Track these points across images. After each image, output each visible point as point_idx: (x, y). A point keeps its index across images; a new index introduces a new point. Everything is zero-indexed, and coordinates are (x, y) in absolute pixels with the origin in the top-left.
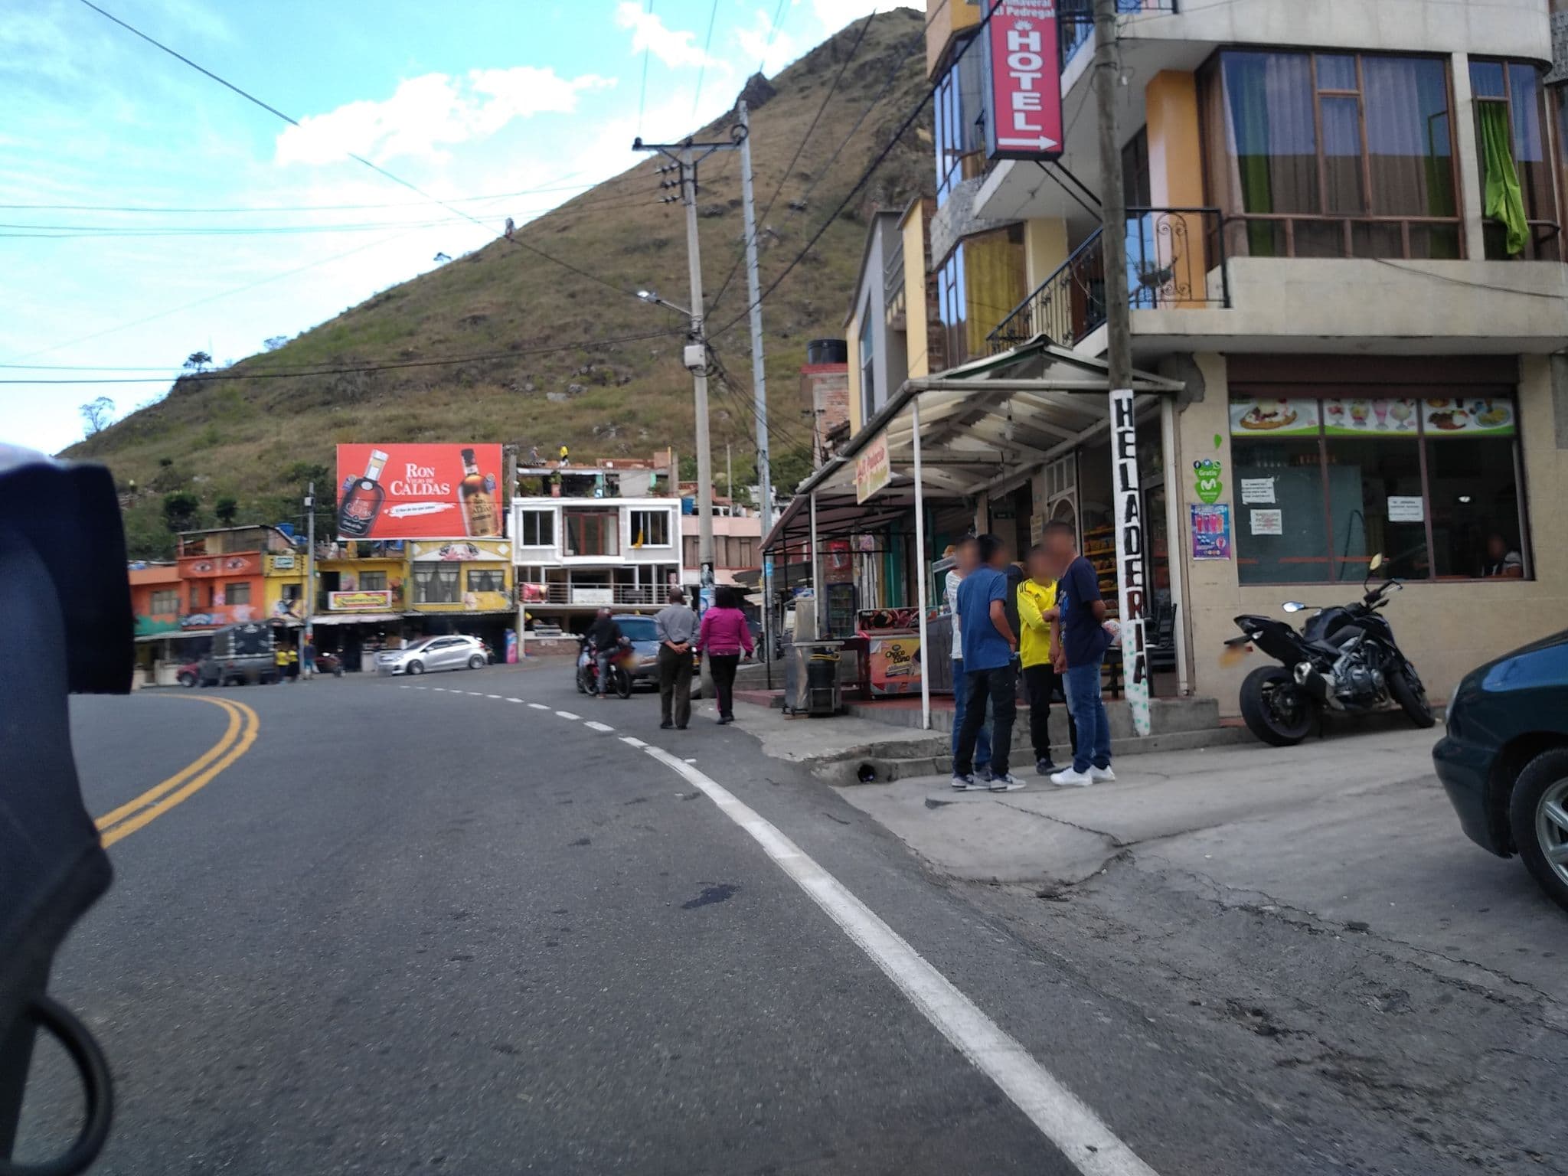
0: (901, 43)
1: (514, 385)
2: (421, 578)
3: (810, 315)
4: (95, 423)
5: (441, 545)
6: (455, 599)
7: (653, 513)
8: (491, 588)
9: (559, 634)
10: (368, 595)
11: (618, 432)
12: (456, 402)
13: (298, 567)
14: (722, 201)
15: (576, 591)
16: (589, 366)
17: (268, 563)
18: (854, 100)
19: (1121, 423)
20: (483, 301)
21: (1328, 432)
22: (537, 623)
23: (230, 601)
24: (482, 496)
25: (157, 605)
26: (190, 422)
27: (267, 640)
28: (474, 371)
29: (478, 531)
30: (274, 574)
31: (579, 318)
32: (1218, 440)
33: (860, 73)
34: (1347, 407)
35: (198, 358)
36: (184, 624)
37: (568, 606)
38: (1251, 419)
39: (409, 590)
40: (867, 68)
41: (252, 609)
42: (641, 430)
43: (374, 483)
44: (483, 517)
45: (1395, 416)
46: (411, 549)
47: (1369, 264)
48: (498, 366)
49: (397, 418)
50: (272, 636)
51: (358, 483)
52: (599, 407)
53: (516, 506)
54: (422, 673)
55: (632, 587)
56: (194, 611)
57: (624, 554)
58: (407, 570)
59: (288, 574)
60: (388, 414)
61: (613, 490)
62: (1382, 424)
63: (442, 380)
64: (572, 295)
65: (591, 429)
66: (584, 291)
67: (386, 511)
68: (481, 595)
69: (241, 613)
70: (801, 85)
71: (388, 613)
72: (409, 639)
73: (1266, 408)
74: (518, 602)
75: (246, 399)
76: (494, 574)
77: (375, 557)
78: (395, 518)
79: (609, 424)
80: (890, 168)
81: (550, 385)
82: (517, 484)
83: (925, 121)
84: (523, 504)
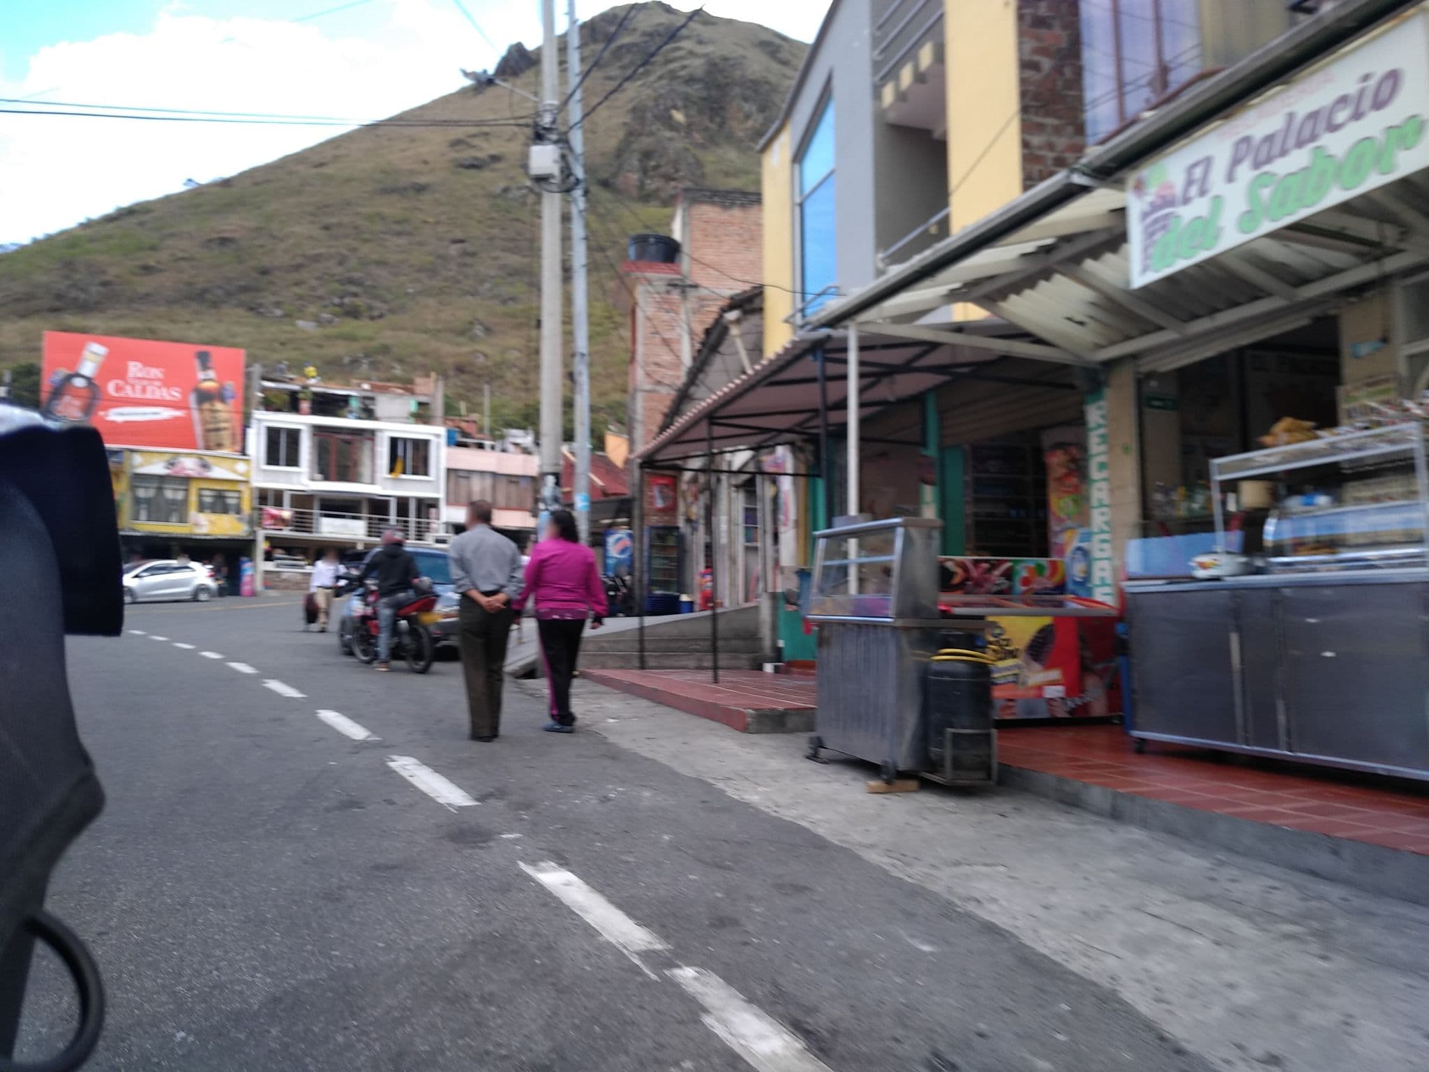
0: (657, 31)
1: (261, 310)
2: (142, 493)
5: (167, 457)
6: (183, 519)
7: (413, 440)
8: (225, 510)
9: (301, 567)
11: (371, 364)
14: (481, 155)
15: (325, 521)
16: (342, 298)
18: (610, 78)
20: (231, 224)
22: (278, 553)
24: (219, 406)
28: (220, 292)
29: (212, 444)
31: (333, 250)
33: (617, 54)
37: (315, 536)
39: (127, 505)
40: (624, 50)
42: (395, 365)
43: (89, 380)
44: (218, 430)
46: (130, 459)
48: (244, 289)
51: (69, 378)
52: (351, 338)
53: (259, 420)
55: (387, 520)
57: (379, 483)
58: (124, 484)
61: (369, 413)
63: (185, 298)
64: (326, 228)
65: (342, 359)
66: (340, 225)
67: (103, 413)
68: (214, 517)
74: (256, 529)
76: (229, 494)
78: (113, 422)
79: (361, 355)
80: (645, 142)
81: (300, 312)
82: (260, 395)
83: (680, 103)
84: (267, 419)
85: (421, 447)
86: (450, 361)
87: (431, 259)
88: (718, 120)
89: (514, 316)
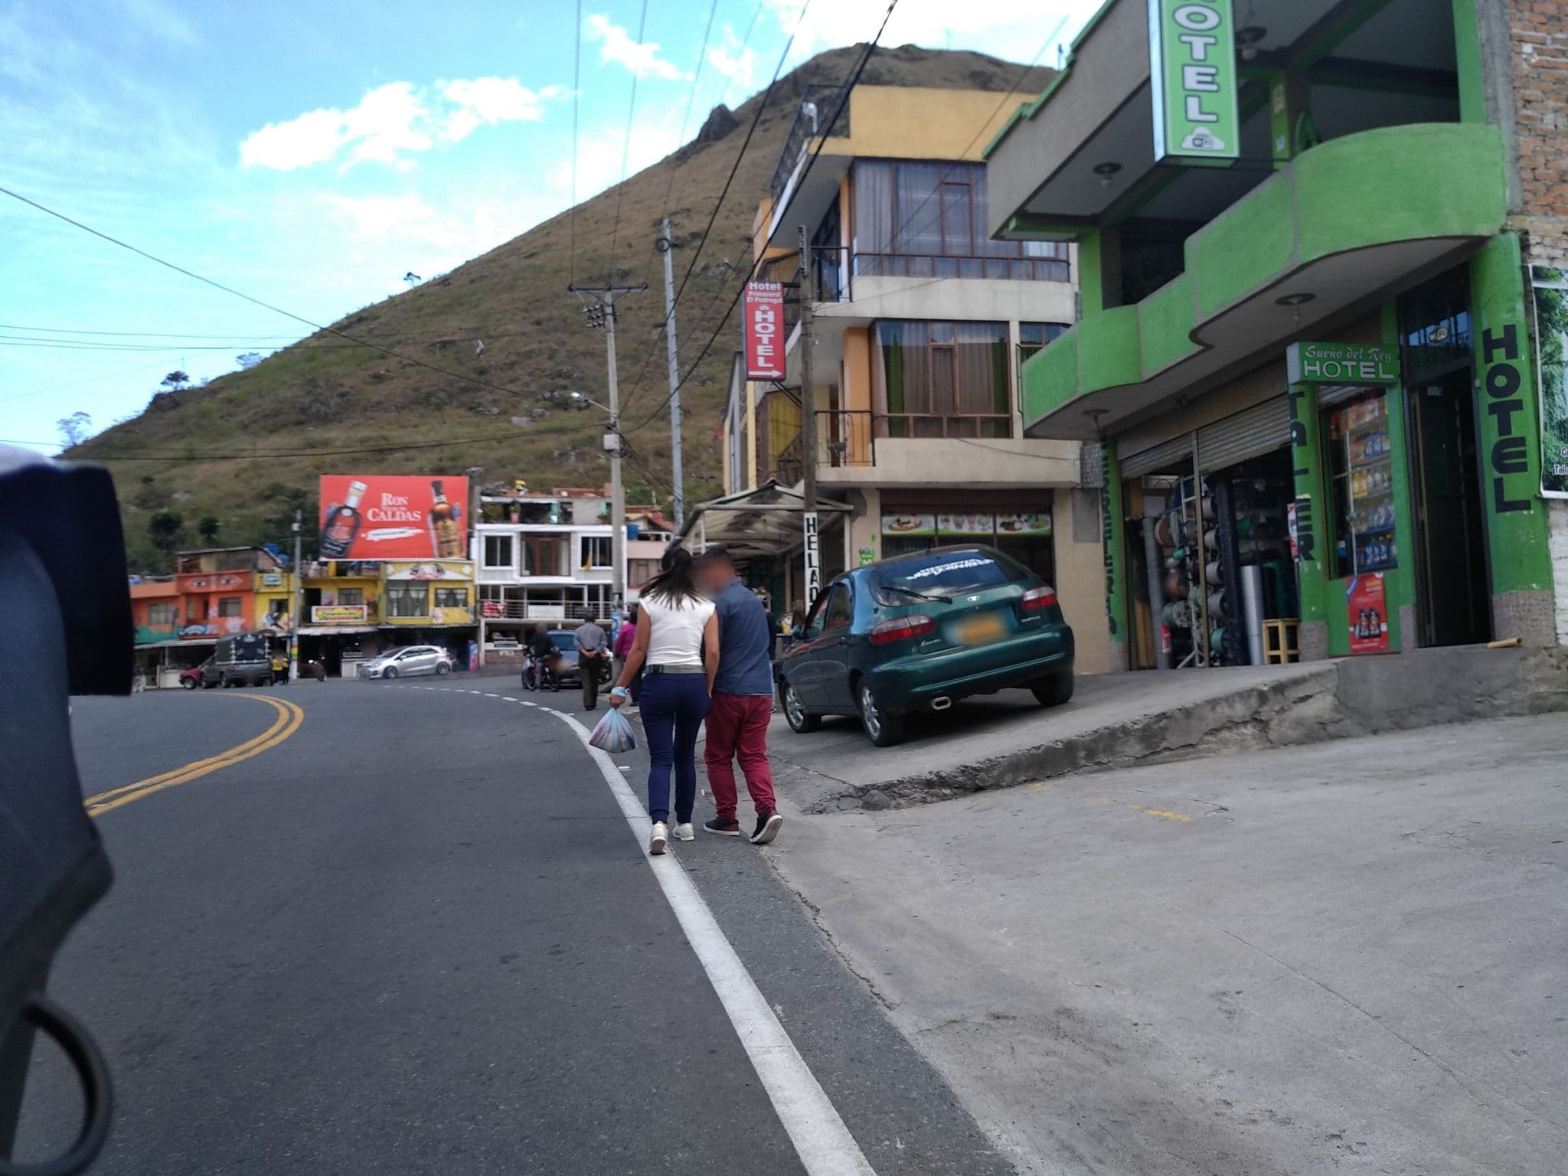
1: (481, 409)
2: (393, 595)
4: (72, 438)
5: (411, 566)
6: (424, 614)
7: (601, 539)
8: (456, 604)
9: (516, 646)
10: (347, 609)
11: (578, 456)
12: (425, 424)
13: (285, 583)
14: (683, 233)
15: (531, 608)
16: (552, 392)
17: (259, 581)
19: (809, 531)
20: (453, 326)
21: (940, 533)
22: (496, 636)
23: (223, 613)
24: (449, 522)
25: (154, 615)
26: (167, 439)
27: (264, 648)
28: (442, 395)
29: (445, 553)
30: (263, 590)
31: (544, 345)
32: (873, 537)
34: (951, 518)
35: (176, 377)
36: (181, 633)
37: (524, 620)
38: (895, 525)
39: (383, 605)
41: (243, 621)
42: (600, 455)
43: (353, 510)
44: (449, 541)
45: (979, 523)
46: (386, 569)
47: (955, 441)
48: (465, 390)
49: (369, 439)
50: (267, 645)
51: (339, 510)
52: (561, 431)
53: (480, 531)
54: (396, 677)
55: (581, 604)
56: (190, 622)
57: (575, 574)
58: (380, 589)
59: (276, 590)
60: (359, 435)
61: (566, 517)
62: (972, 528)
63: (413, 403)
64: (538, 323)
65: (552, 453)
66: (550, 319)
67: (363, 535)
68: (447, 610)
69: (233, 623)
70: (763, 118)
71: (363, 625)
73: (904, 519)
74: (479, 618)
75: (222, 417)
76: (459, 591)
77: (351, 575)
78: (372, 542)
79: (569, 448)
81: (514, 409)
82: (480, 511)
84: (486, 529)
85: (606, 543)
86: (651, 446)
87: (635, 345)
89: (712, 396)
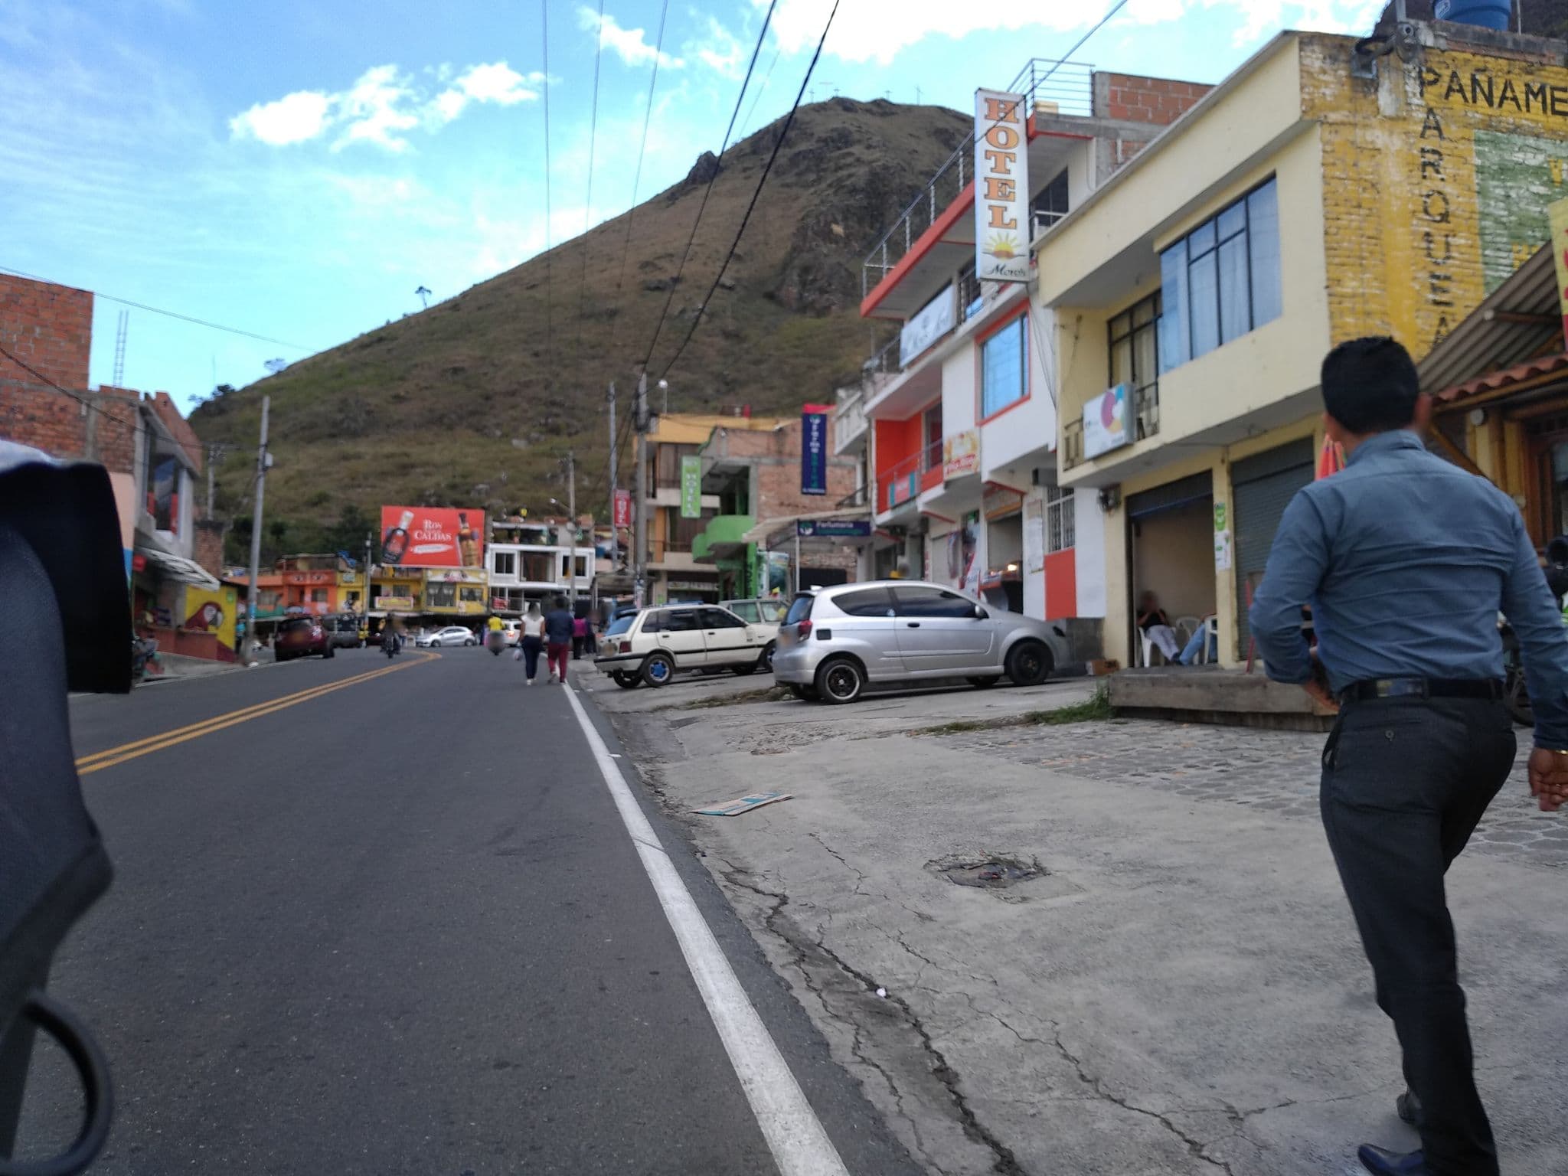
0: (831, 136)
1: (485, 431)
2: (432, 591)
3: (727, 384)
5: (444, 572)
6: (452, 605)
7: (577, 557)
8: (474, 599)
10: (399, 600)
12: (439, 442)
13: (357, 580)
14: (665, 277)
16: (547, 418)
17: (340, 578)
18: (788, 186)
20: (463, 353)
23: (314, 599)
24: (471, 542)
25: (262, 599)
28: (454, 416)
29: (467, 563)
30: (343, 585)
31: (541, 376)
33: (794, 160)
39: (424, 598)
40: (801, 157)
41: (329, 606)
43: (404, 531)
44: (470, 555)
46: (426, 573)
48: (473, 413)
51: (394, 531)
52: (552, 455)
53: (491, 549)
54: (442, 647)
56: (291, 605)
57: (557, 582)
58: (423, 586)
59: (351, 585)
60: (385, 450)
61: (553, 540)
63: (429, 422)
64: (536, 355)
66: (547, 352)
67: (411, 549)
68: (469, 603)
69: (322, 607)
70: (746, 165)
71: (412, 612)
72: (425, 628)
76: (477, 591)
78: (417, 554)
80: (806, 258)
81: (514, 432)
82: (492, 534)
83: (839, 217)
84: (496, 548)
85: (581, 561)
88: (878, 225)
